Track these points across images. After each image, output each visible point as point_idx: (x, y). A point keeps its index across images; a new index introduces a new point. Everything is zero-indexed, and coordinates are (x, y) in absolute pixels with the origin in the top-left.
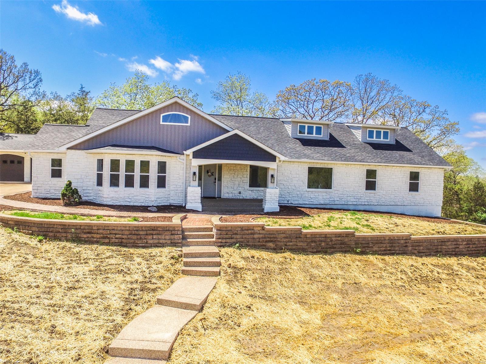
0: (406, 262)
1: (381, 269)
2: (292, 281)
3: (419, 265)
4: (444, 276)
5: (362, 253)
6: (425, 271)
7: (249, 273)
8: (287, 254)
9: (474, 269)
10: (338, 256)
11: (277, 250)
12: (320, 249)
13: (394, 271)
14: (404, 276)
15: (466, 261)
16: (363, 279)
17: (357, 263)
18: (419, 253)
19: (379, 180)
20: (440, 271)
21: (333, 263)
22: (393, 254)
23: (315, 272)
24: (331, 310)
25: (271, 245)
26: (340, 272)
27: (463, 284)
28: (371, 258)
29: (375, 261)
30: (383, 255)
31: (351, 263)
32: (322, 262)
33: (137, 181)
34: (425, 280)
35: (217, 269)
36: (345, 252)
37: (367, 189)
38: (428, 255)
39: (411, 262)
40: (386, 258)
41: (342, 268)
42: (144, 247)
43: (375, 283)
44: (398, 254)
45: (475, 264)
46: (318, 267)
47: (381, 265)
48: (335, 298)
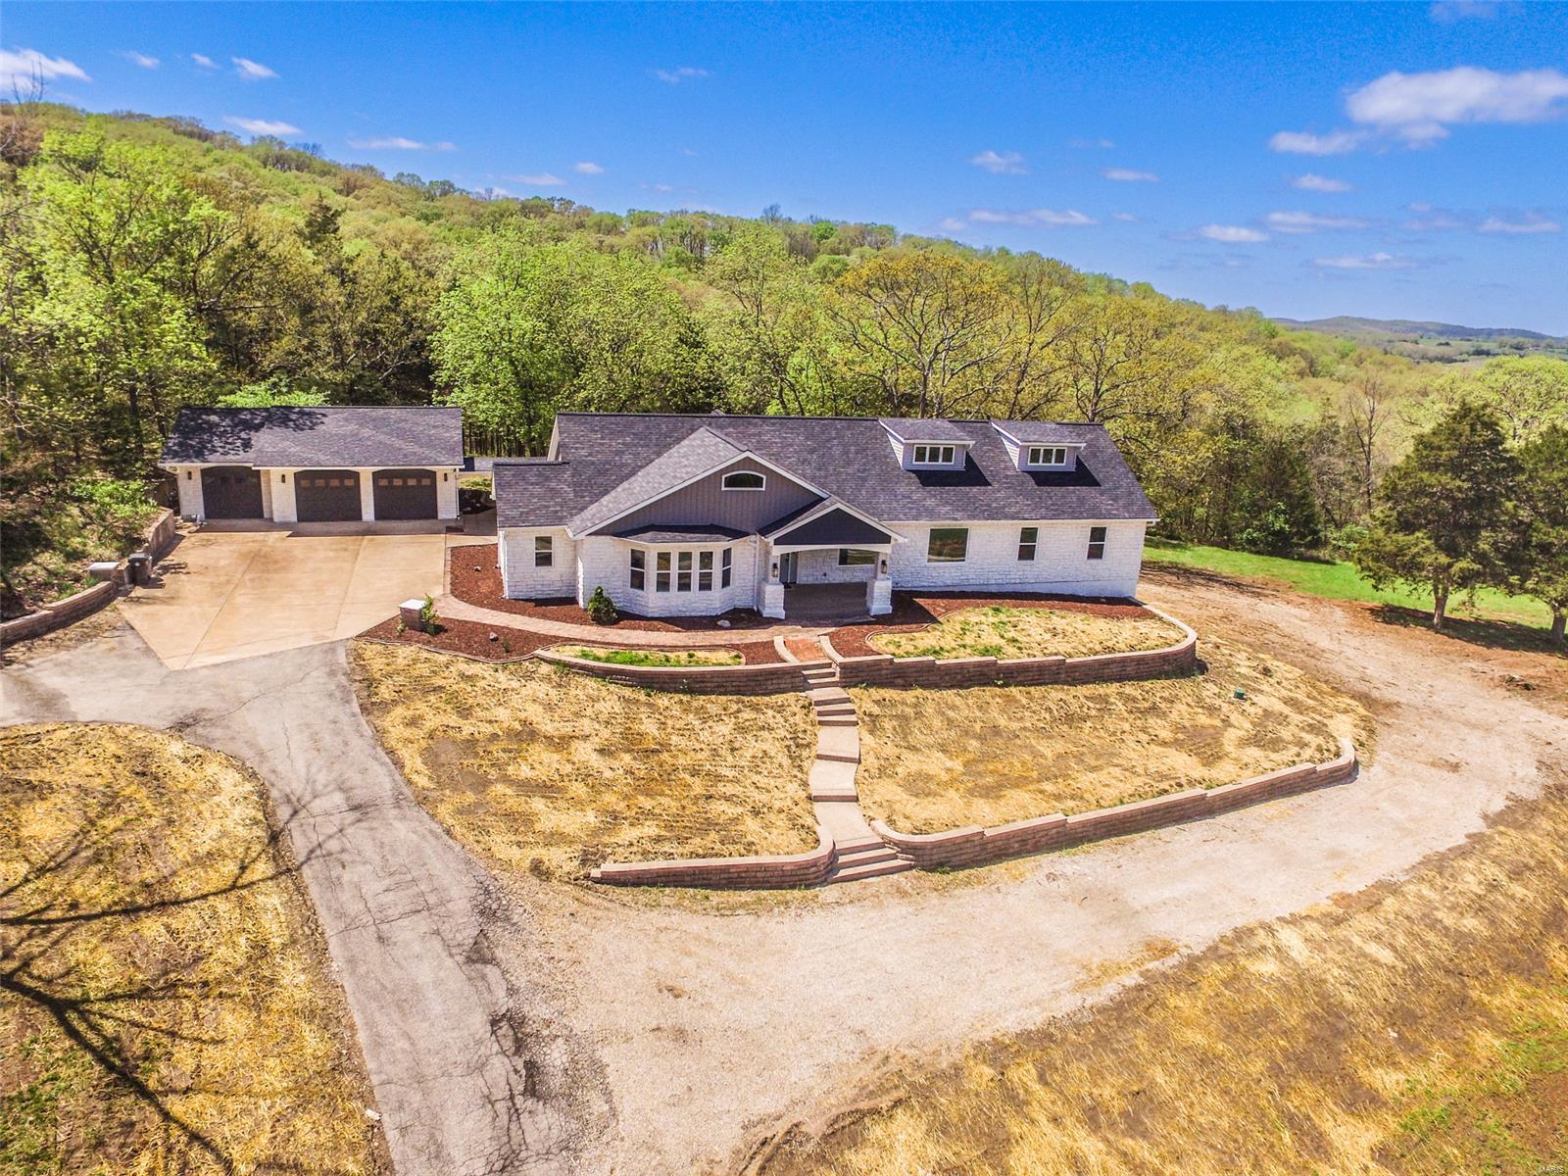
0: (1055, 694)
1: (1024, 707)
2: (929, 727)
3: (1069, 699)
4: (1093, 713)
5: (1006, 685)
6: (1074, 707)
7: (887, 720)
8: (919, 692)
9: (1134, 700)
10: (975, 690)
11: (906, 686)
12: (954, 682)
13: (1038, 708)
14: (1047, 716)
15: (1129, 689)
16: (1002, 722)
17: (998, 699)
18: (1074, 680)
19: (1041, 545)
20: (1091, 705)
21: (970, 702)
22: (1041, 684)
23: (951, 714)
24: (971, 756)
25: (900, 681)
26: (978, 714)
27: (1110, 723)
28: (1014, 690)
29: (1019, 696)
30: (1030, 685)
31: (990, 700)
32: (958, 701)
33: (695, 581)
34: (1070, 719)
35: (853, 718)
36: (985, 685)
37: (1021, 557)
38: (1084, 683)
39: (1061, 695)
40: (1032, 689)
41: (980, 708)
42: (764, 695)
43: (1015, 725)
44: (1046, 684)
45: (1137, 693)
46: (954, 707)
47: (1024, 701)
48: (974, 744)
